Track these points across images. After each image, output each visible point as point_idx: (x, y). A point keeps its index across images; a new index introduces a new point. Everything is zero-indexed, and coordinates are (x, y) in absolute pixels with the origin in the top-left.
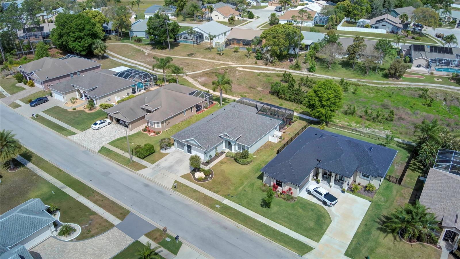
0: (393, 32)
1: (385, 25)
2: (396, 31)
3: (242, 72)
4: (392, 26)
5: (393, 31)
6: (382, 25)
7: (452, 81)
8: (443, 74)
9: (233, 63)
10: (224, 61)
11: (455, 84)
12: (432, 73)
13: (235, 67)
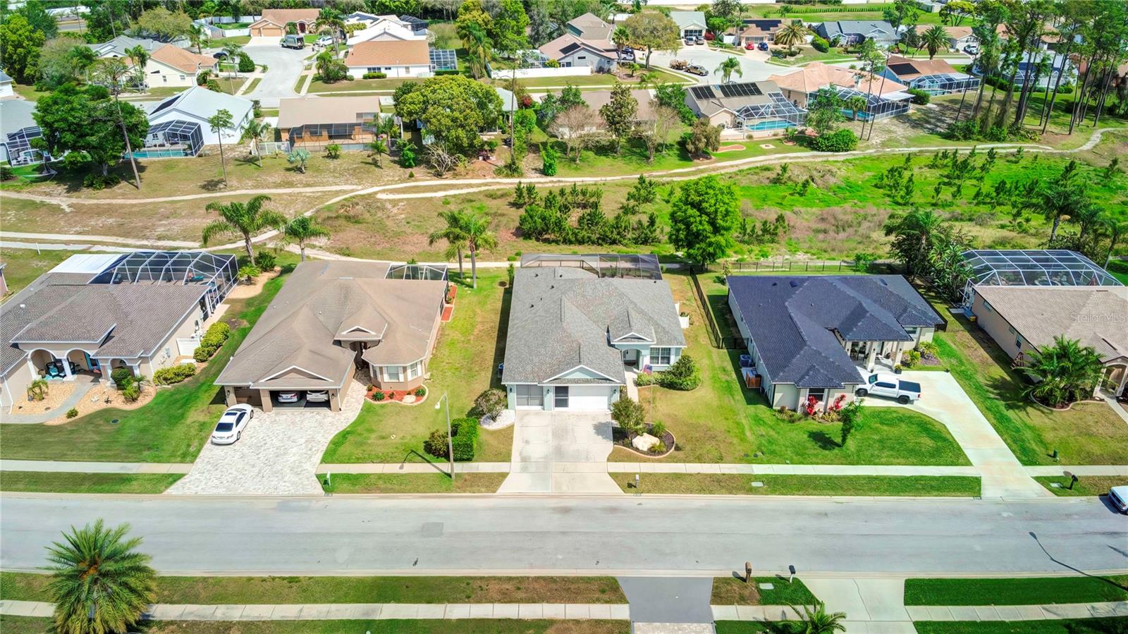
0: (600, 70)
1: (584, 58)
2: (606, 67)
3: (402, 204)
4: (598, 58)
5: (601, 68)
6: (579, 58)
7: (791, 144)
8: (766, 134)
9: (354, 187)
10: (323, 184)
11: (798, 147)
12: (750, 137)
13: (369, 195)
